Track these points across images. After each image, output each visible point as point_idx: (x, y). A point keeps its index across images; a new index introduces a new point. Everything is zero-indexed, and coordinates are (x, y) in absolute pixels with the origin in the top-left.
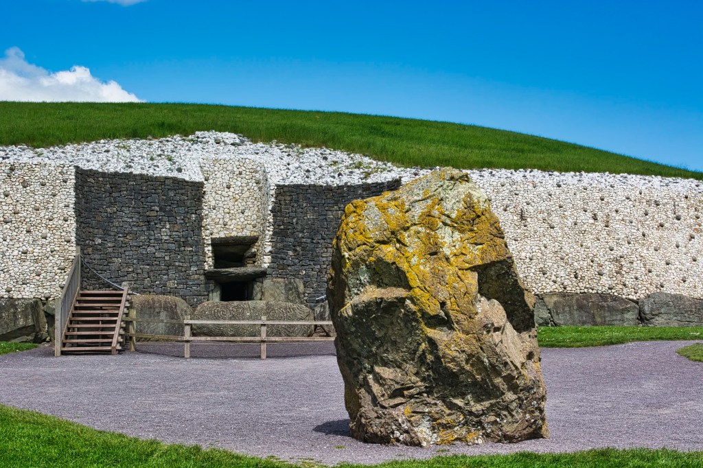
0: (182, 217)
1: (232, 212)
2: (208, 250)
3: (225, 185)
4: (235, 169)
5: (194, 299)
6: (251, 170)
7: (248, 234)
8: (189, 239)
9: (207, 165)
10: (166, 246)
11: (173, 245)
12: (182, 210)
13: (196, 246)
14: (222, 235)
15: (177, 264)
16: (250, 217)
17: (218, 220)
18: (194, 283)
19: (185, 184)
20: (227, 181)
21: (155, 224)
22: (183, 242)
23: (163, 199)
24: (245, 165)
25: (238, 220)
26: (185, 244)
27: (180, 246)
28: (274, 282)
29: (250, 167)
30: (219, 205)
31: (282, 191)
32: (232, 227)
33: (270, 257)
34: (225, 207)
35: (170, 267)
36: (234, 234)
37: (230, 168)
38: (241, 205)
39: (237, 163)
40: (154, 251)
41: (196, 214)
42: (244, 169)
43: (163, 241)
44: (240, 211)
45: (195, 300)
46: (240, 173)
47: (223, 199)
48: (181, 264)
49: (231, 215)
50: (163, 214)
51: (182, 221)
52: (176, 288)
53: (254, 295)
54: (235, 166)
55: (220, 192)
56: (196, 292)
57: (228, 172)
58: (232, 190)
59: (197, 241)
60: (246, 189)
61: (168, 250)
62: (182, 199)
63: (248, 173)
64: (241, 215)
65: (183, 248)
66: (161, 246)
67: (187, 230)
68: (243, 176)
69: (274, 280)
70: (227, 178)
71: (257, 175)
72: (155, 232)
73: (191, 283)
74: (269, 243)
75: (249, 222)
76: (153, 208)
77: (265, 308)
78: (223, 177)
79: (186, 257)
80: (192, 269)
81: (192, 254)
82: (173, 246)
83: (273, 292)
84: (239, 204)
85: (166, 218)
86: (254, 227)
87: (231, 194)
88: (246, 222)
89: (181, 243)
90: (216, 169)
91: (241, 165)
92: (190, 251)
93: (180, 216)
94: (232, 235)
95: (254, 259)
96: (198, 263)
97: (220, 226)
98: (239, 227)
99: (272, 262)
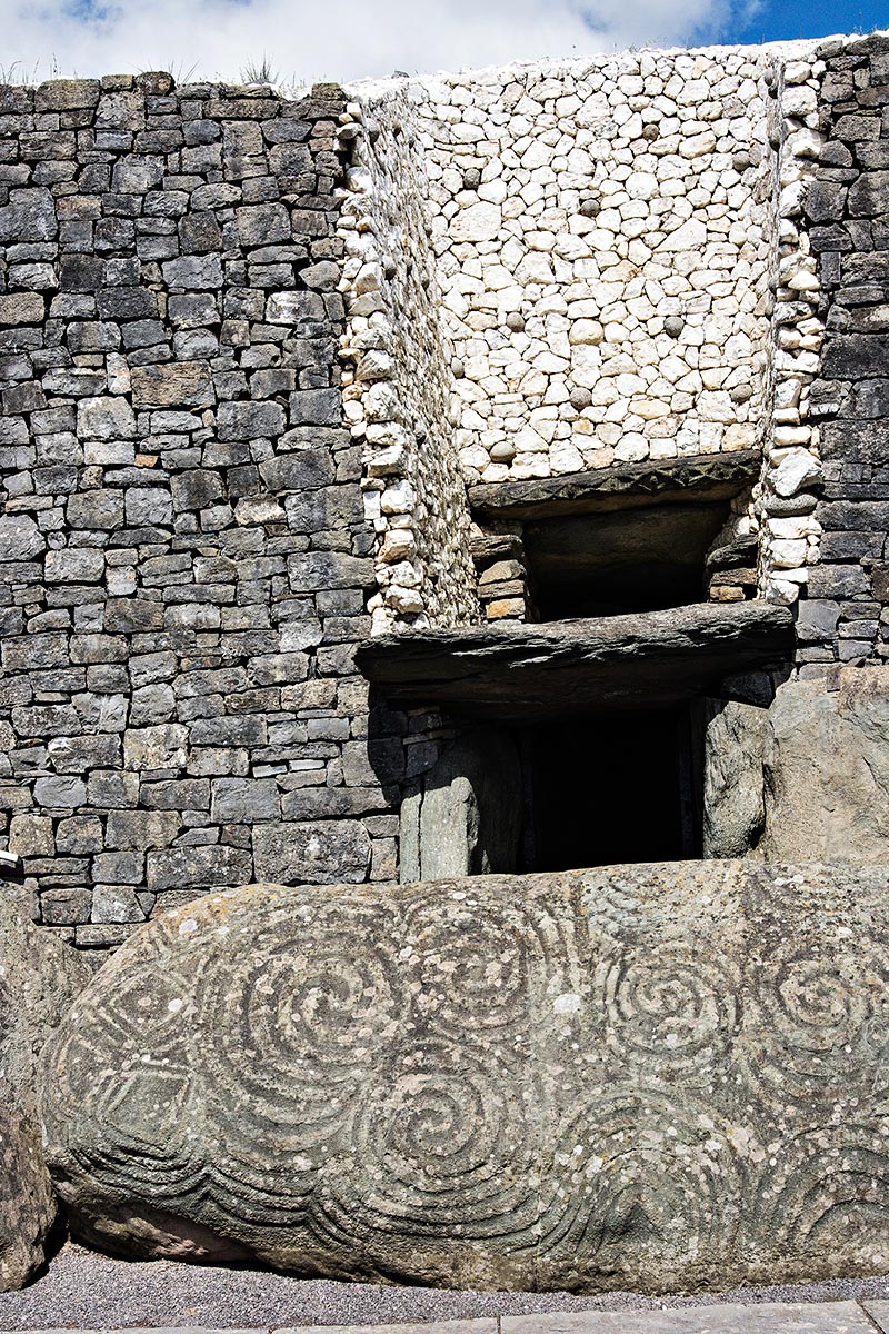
0: (211, 316)
1: (613, 332)
2: (389, 514)
3: (569, 200)
4: (622, 114)
5: (301, 839)
6: (705, 109)
7: (710, 441)
8: (260, 447)
9: (472, 114)
10: (107, 506)
11: (159, 495)
12: (204, 271)
13: (308, 493)
14: (566, 460)
15: (185, 615)
16: (712, 350)
17: (536, 384)
18: (302, 733)
19: (218, 108)
20: (582, 181)
21: (39, 373)
22: (222, 470)
23: (86, 214)
24: (672, 90)
25: (649, 373)
26: (236, 481)
27: (199, 500)
28: (851, 696)
29: (699, 91)
30: (543, 306)
31: (862, 78)
32: (616, 413)
33: (811, 523)
34: (573, 311)
35: (143, 641)
36: (631, 449)
37: (593, 110)
38: (658, 294)
39: (633, 85)
40: (36, 544)
41: (300, 286)
42: (670, 107)
43: (90, 476)
44: (656, 325)
45: (314, 846)
46: (650, 134)
47: (564, 271)
48: (212, 615)
49: (607, 348)
50: (87, 305)
51: (210, 341)
52: (183, 774)
53: (710, 792)
54: (617, 98)
55: (542, 240)
56: (315, 794)
57: (583, 136)
58: (608, 219)
59: (311, 462)
60: (683, 207)
61: (123, 533)
62: (203, 202)
63: (689, 127)
64: (666, 343)
65: (219, 514)
66: (77, 507)
67: (244, 396)
68: (667, 143)
69: (849, 674)
70: (580, 162)
71: (742, 129)
72: (39, 421)
73: (279, 736)
74: (802, 433)
75: (711, 378)
76: (20, 273)
77: (735, 930)
78: (559, 164)
79: (246, 570)
80: (286, 642)
81: (283, 543)
82: (152, 504)
83: (841, 768)
84: (655, 292)
85: (102, 333)
86: (740, 401)
87: (602, 240)
88: (693, 381)
89: (213, 480)
90: (519, 125)
91: (654, 86)
92: (273, 527)
93: (196, 309)
94: (622, 454)
95: (748, 575)
96: (324, 602)
97: (551, 412)
98: (660, 408)
99: (831, 559)
